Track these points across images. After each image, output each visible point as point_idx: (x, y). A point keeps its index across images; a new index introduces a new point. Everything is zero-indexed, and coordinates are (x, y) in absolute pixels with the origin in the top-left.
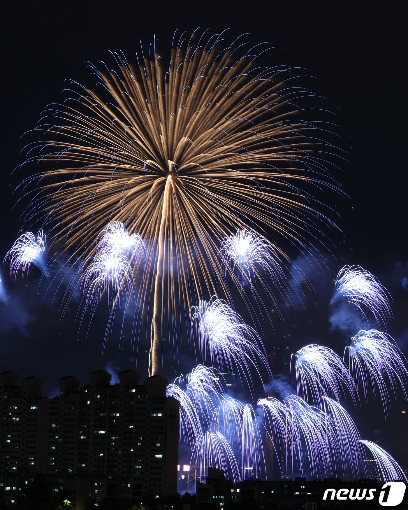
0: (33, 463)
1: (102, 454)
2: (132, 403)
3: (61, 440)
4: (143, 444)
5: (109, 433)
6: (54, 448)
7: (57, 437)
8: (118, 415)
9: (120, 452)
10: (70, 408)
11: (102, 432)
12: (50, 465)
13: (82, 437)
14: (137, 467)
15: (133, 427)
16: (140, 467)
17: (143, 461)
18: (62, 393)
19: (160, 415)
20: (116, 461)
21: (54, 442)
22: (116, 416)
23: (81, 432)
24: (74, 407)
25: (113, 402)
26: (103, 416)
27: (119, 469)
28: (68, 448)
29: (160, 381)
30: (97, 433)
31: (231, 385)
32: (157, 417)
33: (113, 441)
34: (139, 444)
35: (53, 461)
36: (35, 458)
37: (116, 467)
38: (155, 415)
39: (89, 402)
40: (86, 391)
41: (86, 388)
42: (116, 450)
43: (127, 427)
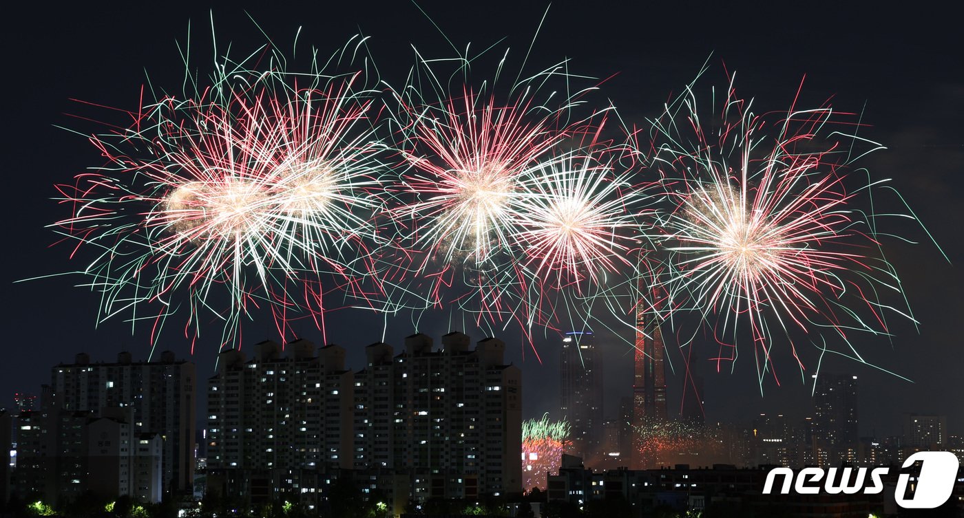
0: (336, 457)
1: (425, 442)
2: (460, 374)
3: (370, 425)
4: (476, 427)
5: (433, 414)
6: (362, 436)
7: (366, 421)
8: (443, 390)
9: (447, 439)
10: (381, 384)
11: (424, 413)
12: (358, 457)
13: (397, 421)
14: (469, 457)
15: (462, 405)
16: (474, 457)
17: (477, 449)
18: (371, 365)
19: (497, 388)
20: (442, 450)
21: (363, 428)
22: (440, 392)
23: (396, 414)
24: (387, 383)
25: (436, 374)
26: (423, 392)
27: (447, 461)
28: (380, 435)
29: (496, 346)
30: (417, 414)
31: (586, 347)
32: (493, 391)
33: (438, 424)
34: (471, 427)
35: (361, 453)
36: (338, 450)
37: (442, 457)
38: (490, 389)
39: (405, 375)
40: (401, 361)
41: (400, 357)
42: (442, 435)
43: (455, 405)
